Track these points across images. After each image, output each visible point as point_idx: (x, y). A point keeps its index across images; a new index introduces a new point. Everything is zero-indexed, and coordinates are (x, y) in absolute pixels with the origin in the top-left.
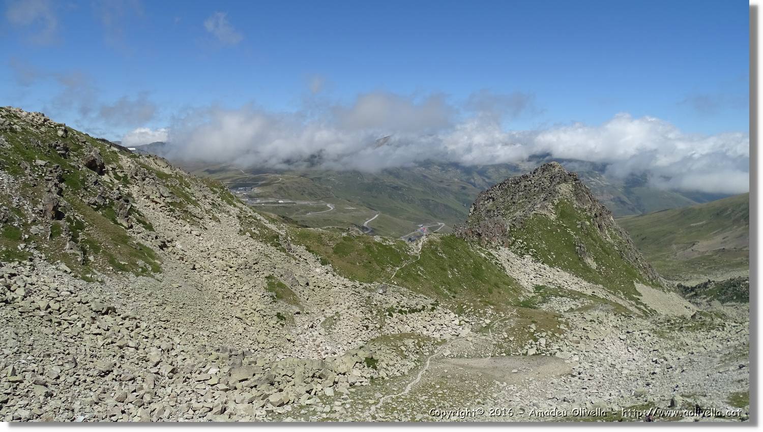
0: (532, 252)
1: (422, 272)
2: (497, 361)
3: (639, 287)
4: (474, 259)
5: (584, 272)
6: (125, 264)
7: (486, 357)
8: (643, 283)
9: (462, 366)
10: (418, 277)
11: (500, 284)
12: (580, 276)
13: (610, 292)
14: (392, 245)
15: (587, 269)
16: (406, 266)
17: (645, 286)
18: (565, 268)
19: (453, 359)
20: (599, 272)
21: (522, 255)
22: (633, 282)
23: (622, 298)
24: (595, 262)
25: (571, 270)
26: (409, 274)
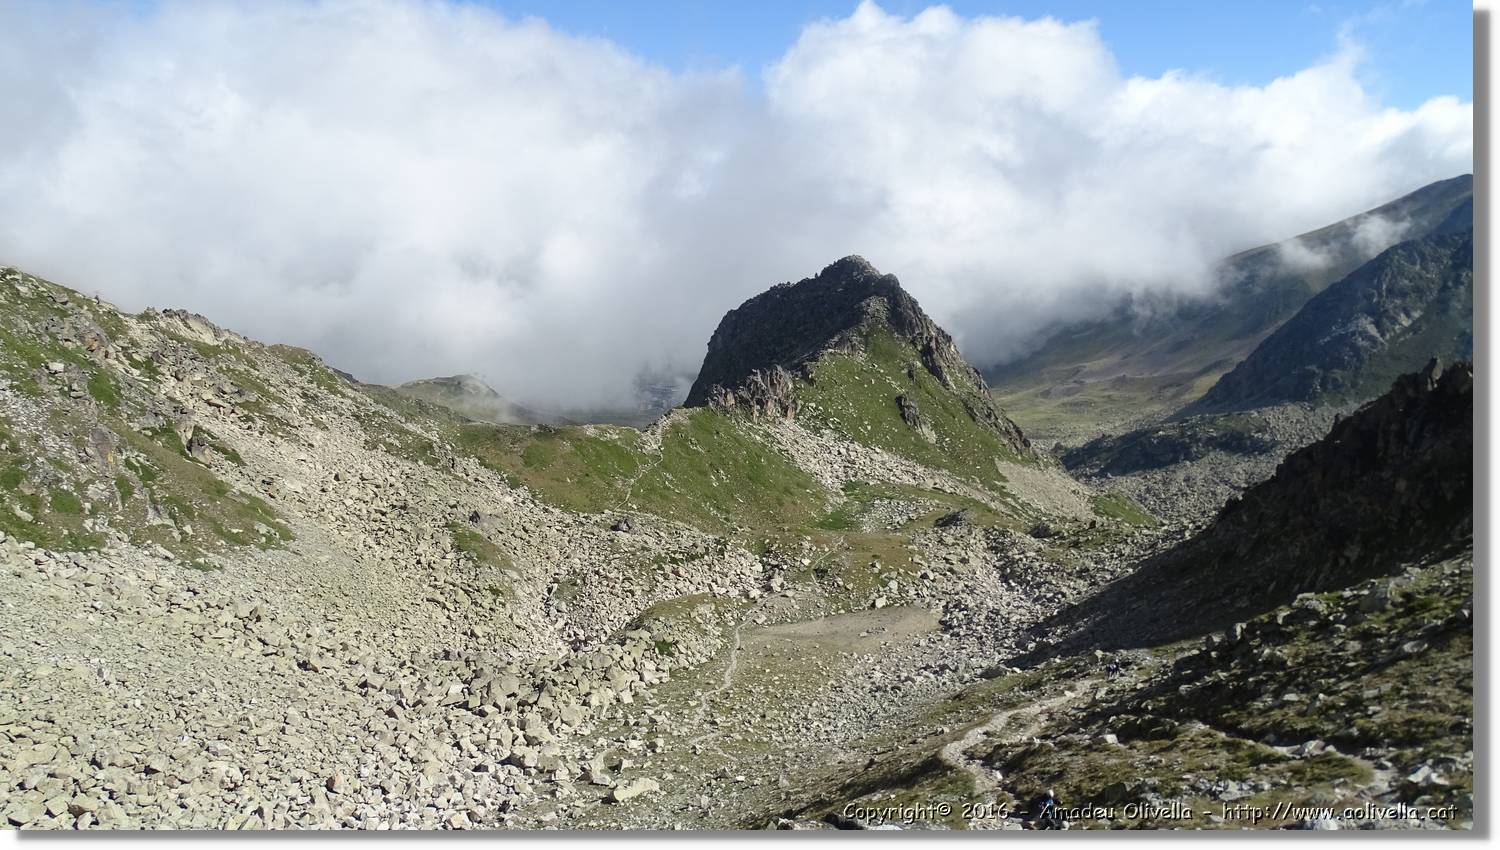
0: (833, 423)
1: (671, 482)
2: (834, 622)
3: (1003, 466)
4: (747, 449)
5: (916, 452)
6: (238, 533)
7: (817, 618)
8: (1009, 459)
9: (788, 636)
10: (666, 493)
11: (794, 489)
12: (913, 458)
13: (960, 481)
14: (615, 440)
15: (921, 444)
16: (645, 475)
17: (1012, 465)
18: (888, 447)
19: (772, 628)
20: (940, 448)
21: (817, 431)
22: (993, 460)
23: (978, 489)
24: (933, 432)
25: (897, 448)
26: (652, 490)
